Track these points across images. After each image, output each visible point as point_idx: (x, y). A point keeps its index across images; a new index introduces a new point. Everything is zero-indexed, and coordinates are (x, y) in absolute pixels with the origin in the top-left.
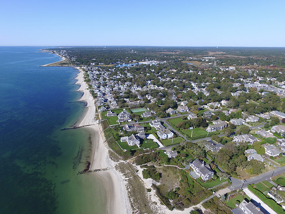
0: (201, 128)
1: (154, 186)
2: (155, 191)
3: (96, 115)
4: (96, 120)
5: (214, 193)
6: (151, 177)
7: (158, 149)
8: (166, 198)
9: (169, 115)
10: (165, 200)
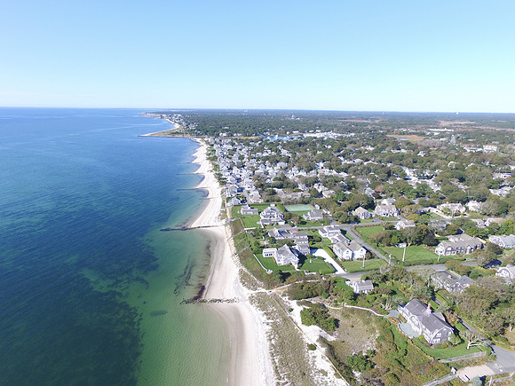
0: (424, 246)
1: (322, 340)
2: (324, 349)
3: (222, 212)
4: (222, 219)
5: (453, 370)
6: (317, 323)
7: (333, 275)
8: (346, 367)
9: (357, 220)
10: (344, 369)
